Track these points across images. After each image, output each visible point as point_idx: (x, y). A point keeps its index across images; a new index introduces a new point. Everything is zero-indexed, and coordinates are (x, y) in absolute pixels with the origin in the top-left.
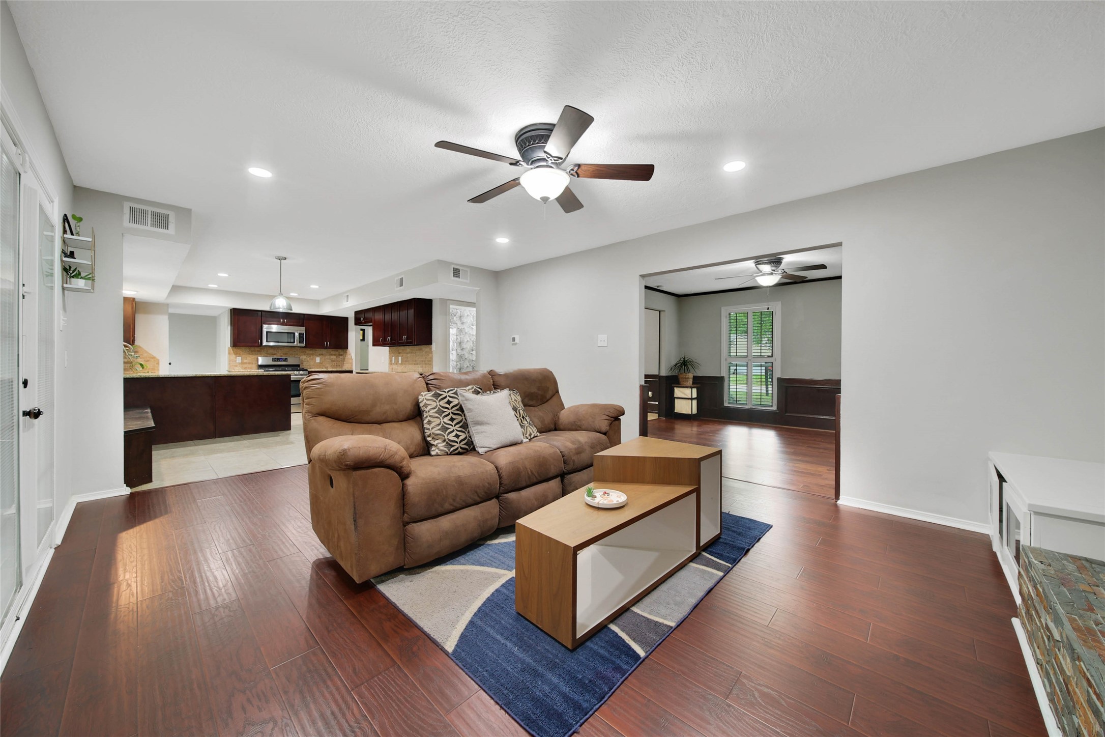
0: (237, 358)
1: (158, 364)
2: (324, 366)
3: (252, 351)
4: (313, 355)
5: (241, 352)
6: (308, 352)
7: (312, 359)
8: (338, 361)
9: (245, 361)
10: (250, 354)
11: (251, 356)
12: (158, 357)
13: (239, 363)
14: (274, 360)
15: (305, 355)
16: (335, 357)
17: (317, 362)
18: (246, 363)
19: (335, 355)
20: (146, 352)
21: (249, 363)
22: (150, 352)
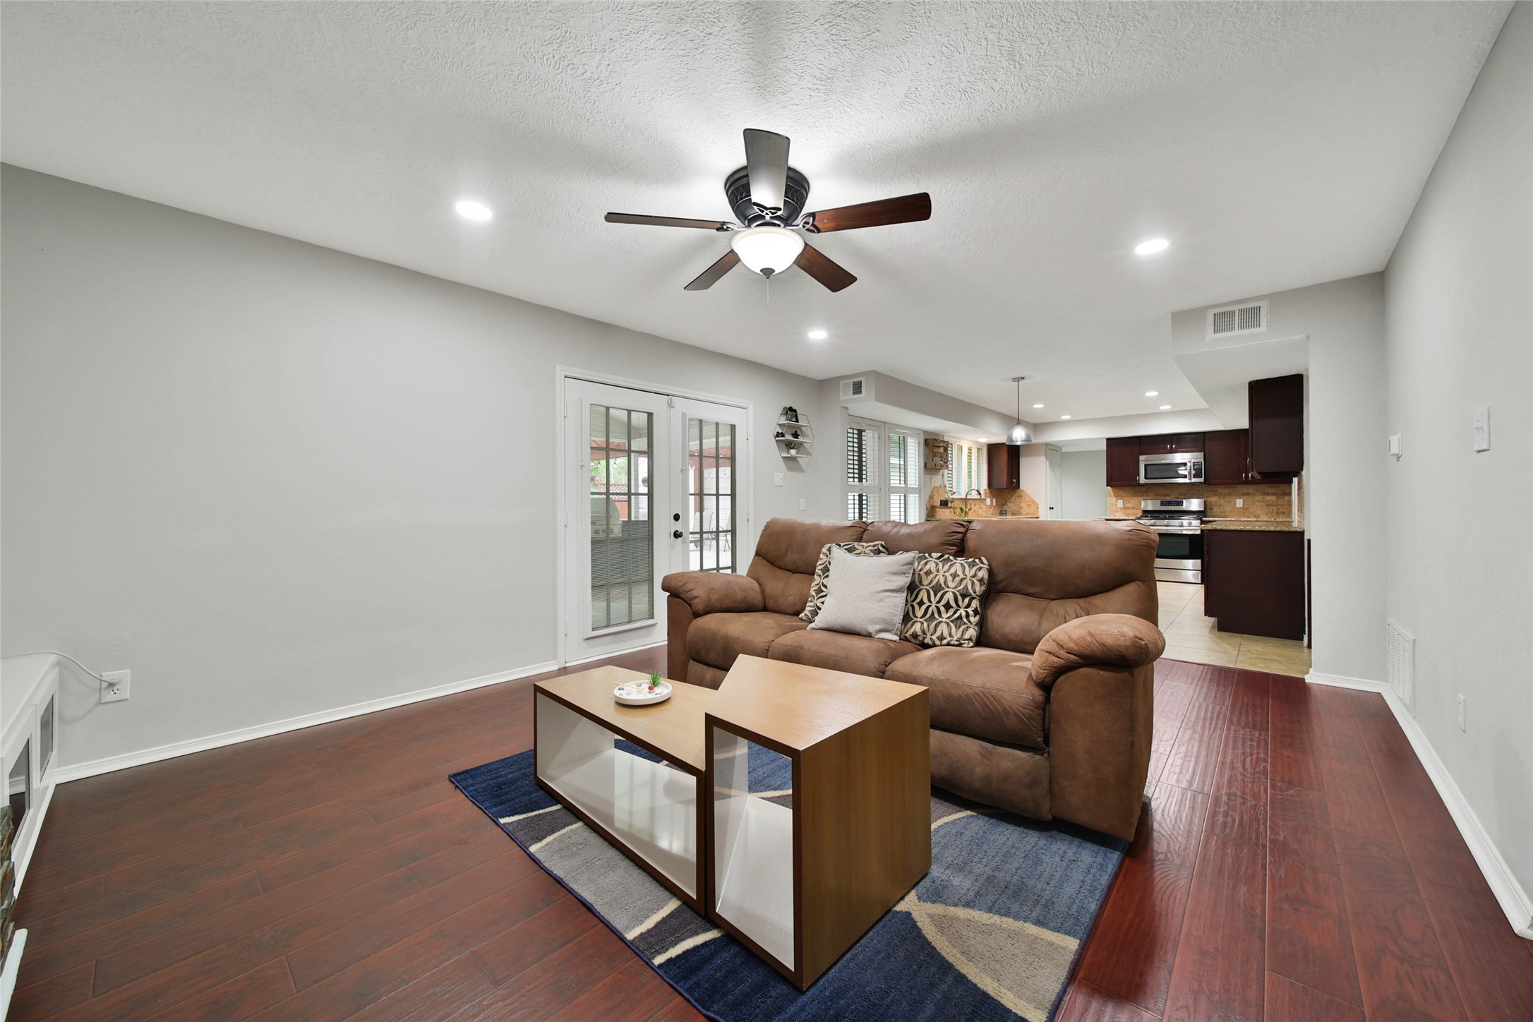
0: (1119, 501)
1: (1038, 508)
2: (1251, 513)
3: (1136, 493)
4: (1230, 495)
5: (1122, 493)
6: (1220, 490)
7: (1229, 502)
8: (1280, 505)
9: (1128, 505)
10: (1133, 496)
11: (1135, 498)
12: (1038, 502)
13: (1121, 508)
14: (1163, 504)
15: (1216, 495)
16: (1274, 498)
17: (1237, 506)
18: (1128, 508)
19: (1273, 494)
20: (1028, 496)
21: (1133, 508)
22: (1032, 496)
